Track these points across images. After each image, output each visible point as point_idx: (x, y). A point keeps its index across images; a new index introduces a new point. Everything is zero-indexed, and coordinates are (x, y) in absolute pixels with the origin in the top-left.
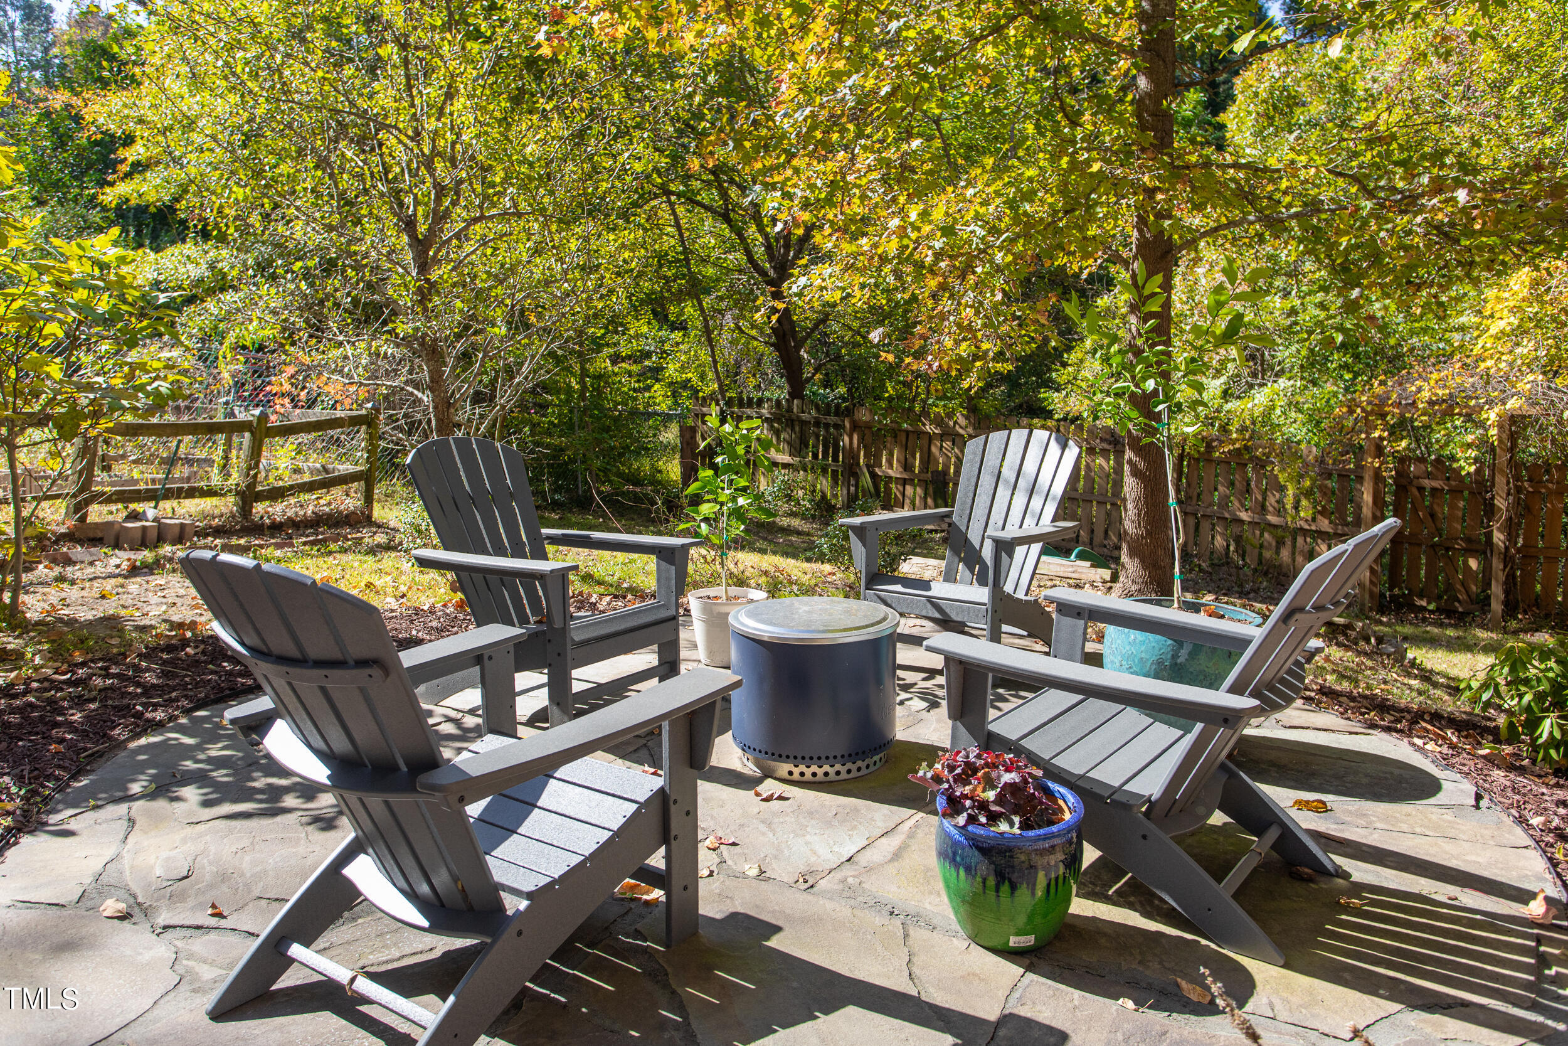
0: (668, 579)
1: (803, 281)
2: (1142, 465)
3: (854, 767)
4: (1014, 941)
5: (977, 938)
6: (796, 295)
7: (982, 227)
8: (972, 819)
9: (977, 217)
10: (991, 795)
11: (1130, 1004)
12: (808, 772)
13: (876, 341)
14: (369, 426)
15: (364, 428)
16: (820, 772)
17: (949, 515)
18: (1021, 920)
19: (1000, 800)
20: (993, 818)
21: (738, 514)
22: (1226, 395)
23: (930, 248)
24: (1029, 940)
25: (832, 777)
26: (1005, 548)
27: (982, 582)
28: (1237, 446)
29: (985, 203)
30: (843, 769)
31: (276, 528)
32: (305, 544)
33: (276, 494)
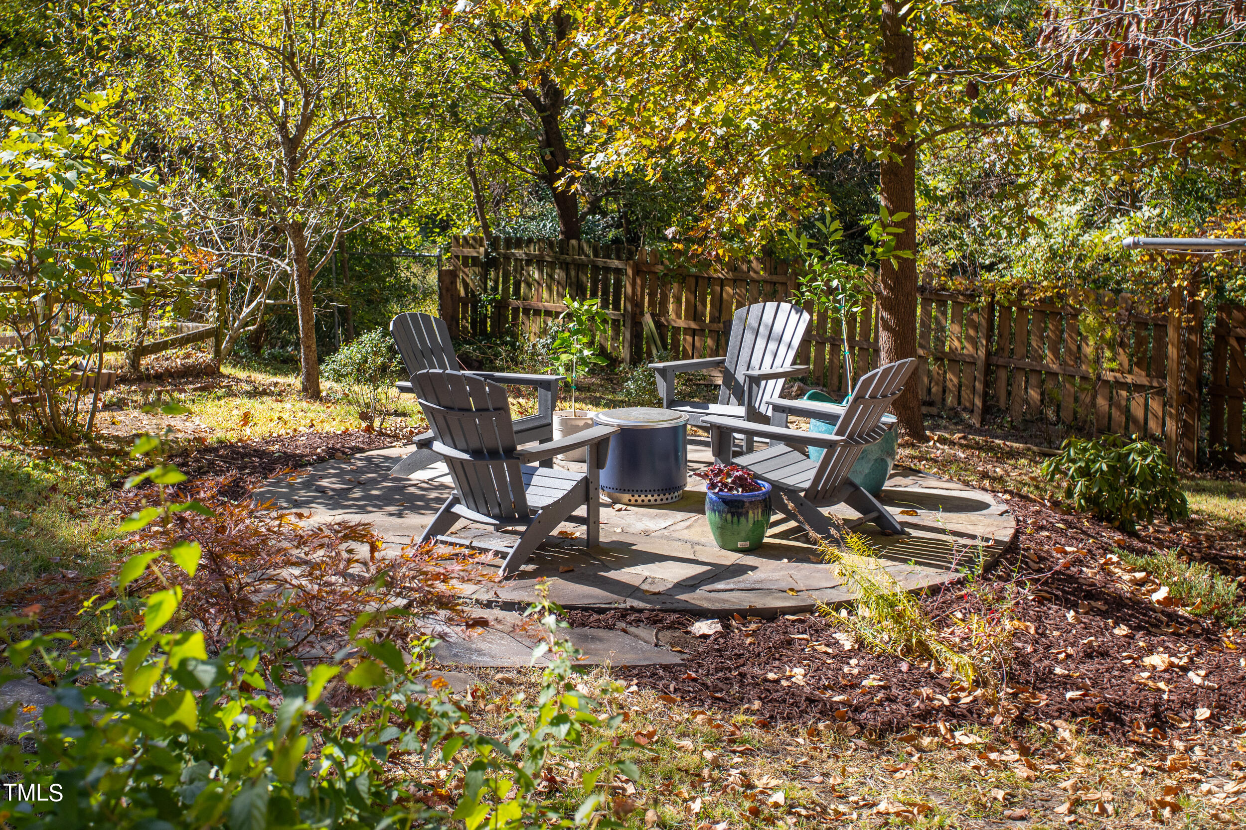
0: (546, 401)
1: (600, 156)
2: (892, 323)
3: (664, 498)
4: (740, 544)
5: (723, 547)
6: (594, 169)
7: (756, 121)
8: (721, 490)
9: (752, 113)
10: (729, 480)
11: (786, 560)
12: (640, 499)
13: (670, 236)
14: (219, 288)
15: (214, 290)
16: (646, 499)
17: (723, 362)
18: (743, 534)
19: (733, 482)
20: (731, 489)
21: (583, 361)
22: (1088, 224)
23: (713, 134)
24: (747, 544)
25: (652, 502)
26: (755, 381)
27: (741, 404)
28: (1049, 294)
29: (758, 101)
30: (659, 498)
31: (159, 378)
32: (195, 390)
33: (157, 348)
